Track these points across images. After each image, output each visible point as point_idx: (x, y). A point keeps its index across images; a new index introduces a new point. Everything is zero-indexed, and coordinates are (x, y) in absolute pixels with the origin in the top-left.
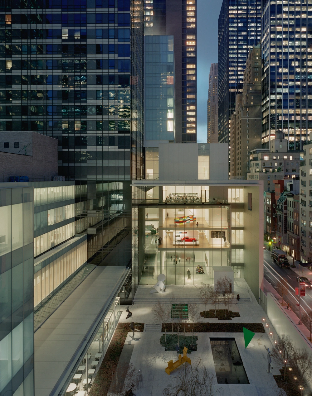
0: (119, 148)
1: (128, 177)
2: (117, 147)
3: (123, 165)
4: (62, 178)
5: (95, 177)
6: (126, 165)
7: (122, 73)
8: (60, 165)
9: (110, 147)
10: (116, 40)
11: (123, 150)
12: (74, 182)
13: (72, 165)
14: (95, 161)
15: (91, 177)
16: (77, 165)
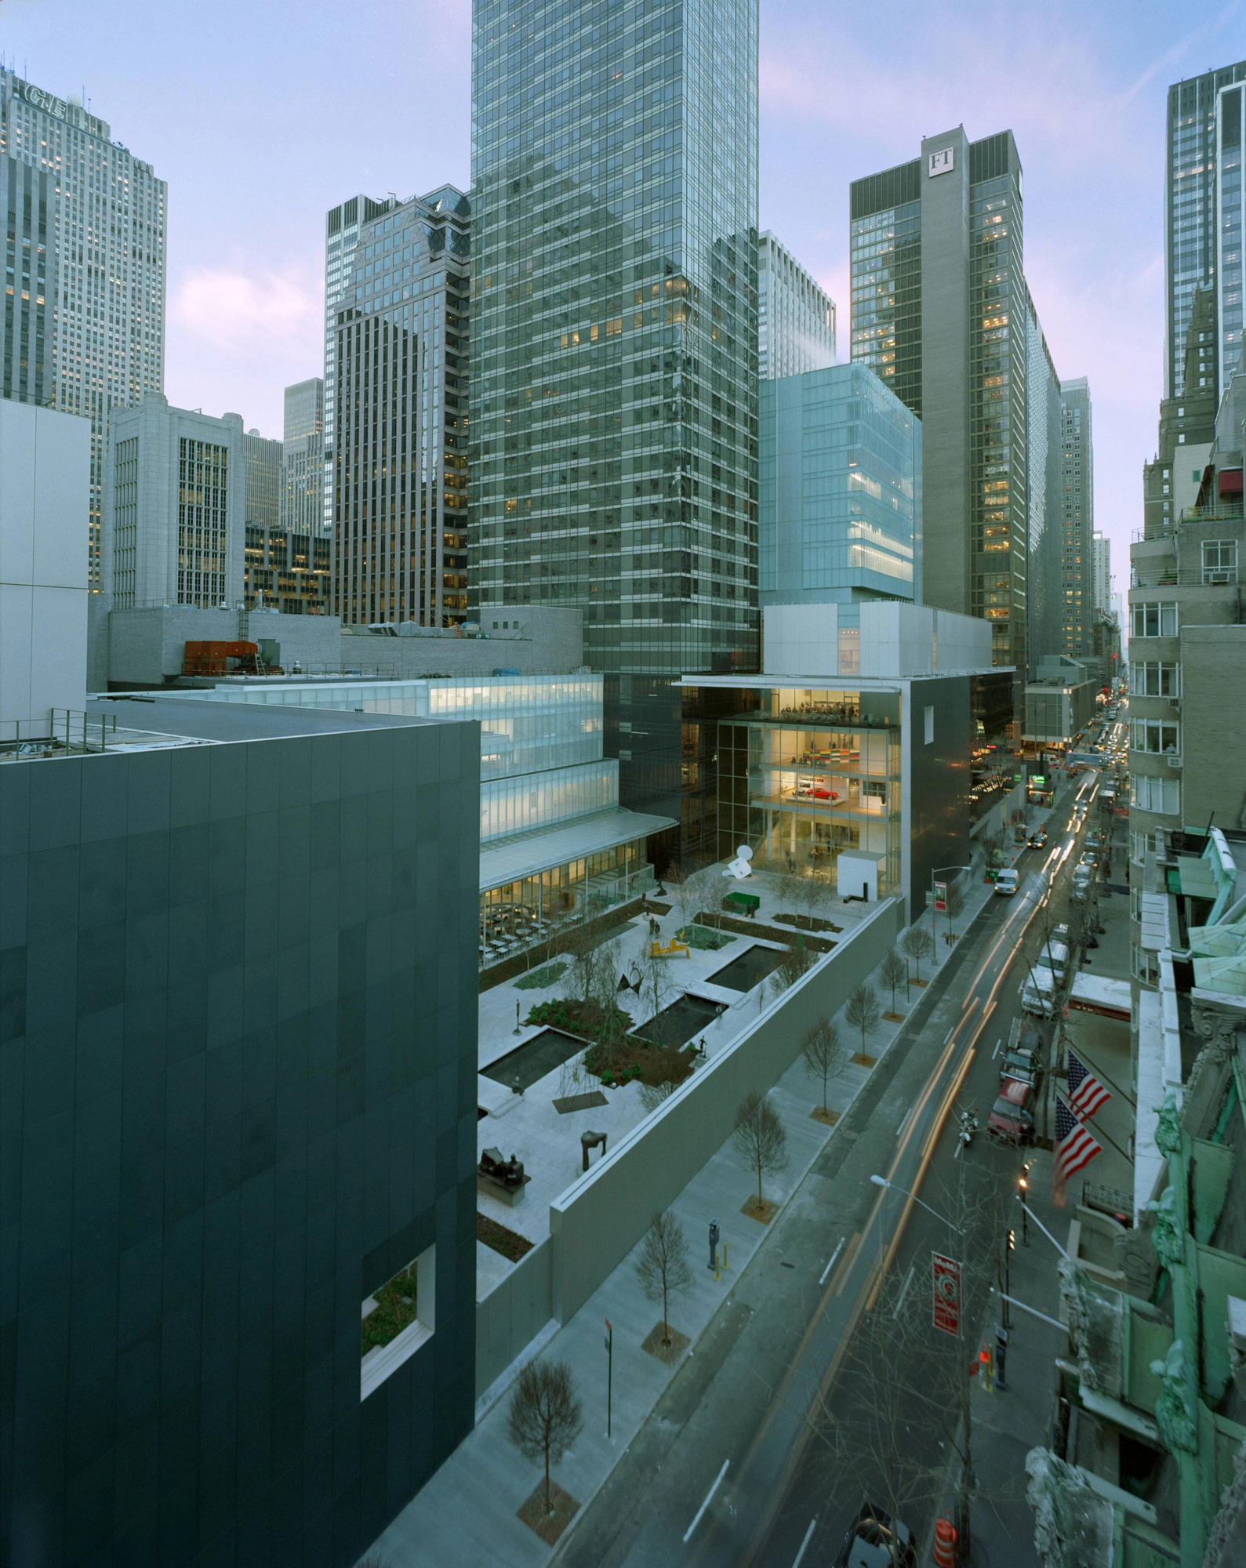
0: (664, 622)
1: (677, 669)
2: (661, 620)
3: (669, 649)
4: (587, 669)
5: (630, 668)
6: (674, 649)
7: (669, 500)
8: (586, 649)
9: (652, 620)
10: (661, 446)
11: (669, 625)
12: (601, 677)
13: (601, 649)
14: (630, 644)
15: (626, 669)
16: (608, 649)
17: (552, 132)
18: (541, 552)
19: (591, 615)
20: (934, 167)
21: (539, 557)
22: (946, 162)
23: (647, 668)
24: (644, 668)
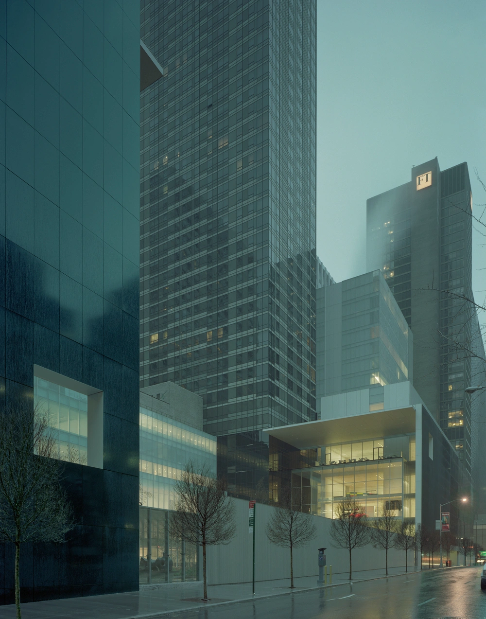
0: (257, 396)
2: (255, 395)
5: (234, 431)
9: (249, 396)
11: (261, 397)
12: (215, 438)
13: (215, 421)
14: (235, 414)
15: (232, 432)
16: (220, 421)
17: (180, 80)
18: (175, 365)
19: (208, 400)
20: (419, 184)
21: (173, 368)
22: (427, 181)
23: (246, 429)
24: (244, 429)
